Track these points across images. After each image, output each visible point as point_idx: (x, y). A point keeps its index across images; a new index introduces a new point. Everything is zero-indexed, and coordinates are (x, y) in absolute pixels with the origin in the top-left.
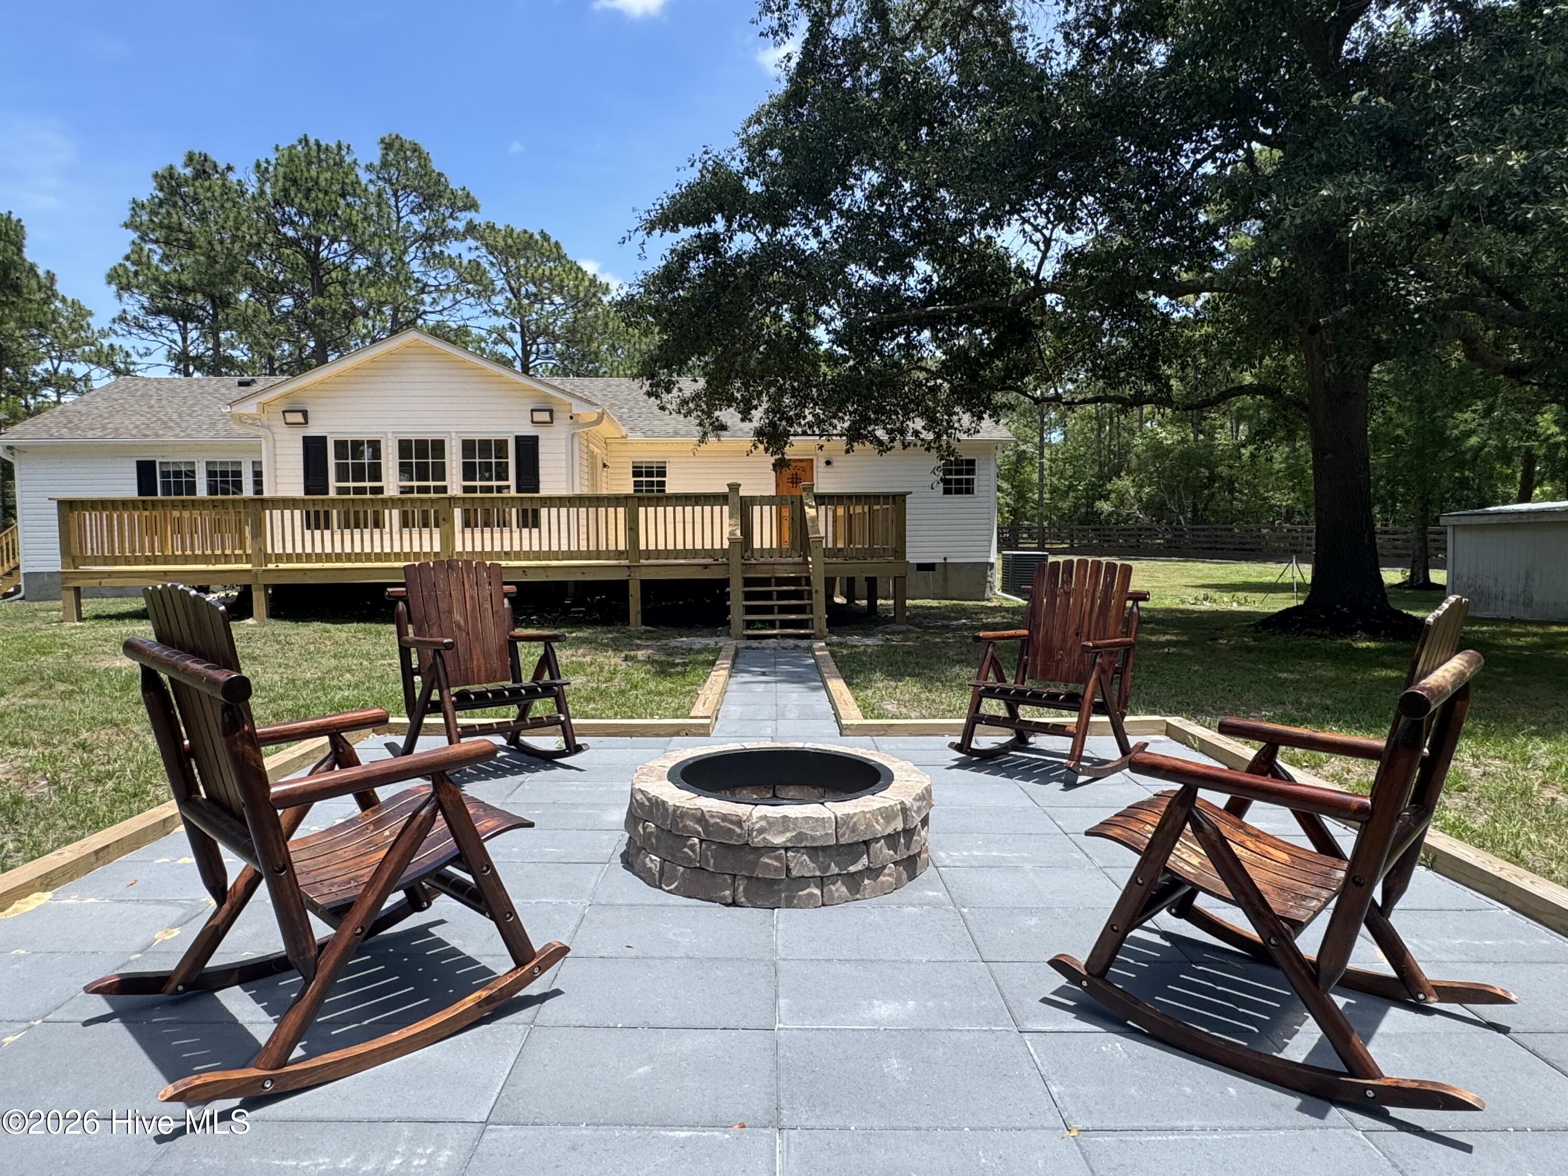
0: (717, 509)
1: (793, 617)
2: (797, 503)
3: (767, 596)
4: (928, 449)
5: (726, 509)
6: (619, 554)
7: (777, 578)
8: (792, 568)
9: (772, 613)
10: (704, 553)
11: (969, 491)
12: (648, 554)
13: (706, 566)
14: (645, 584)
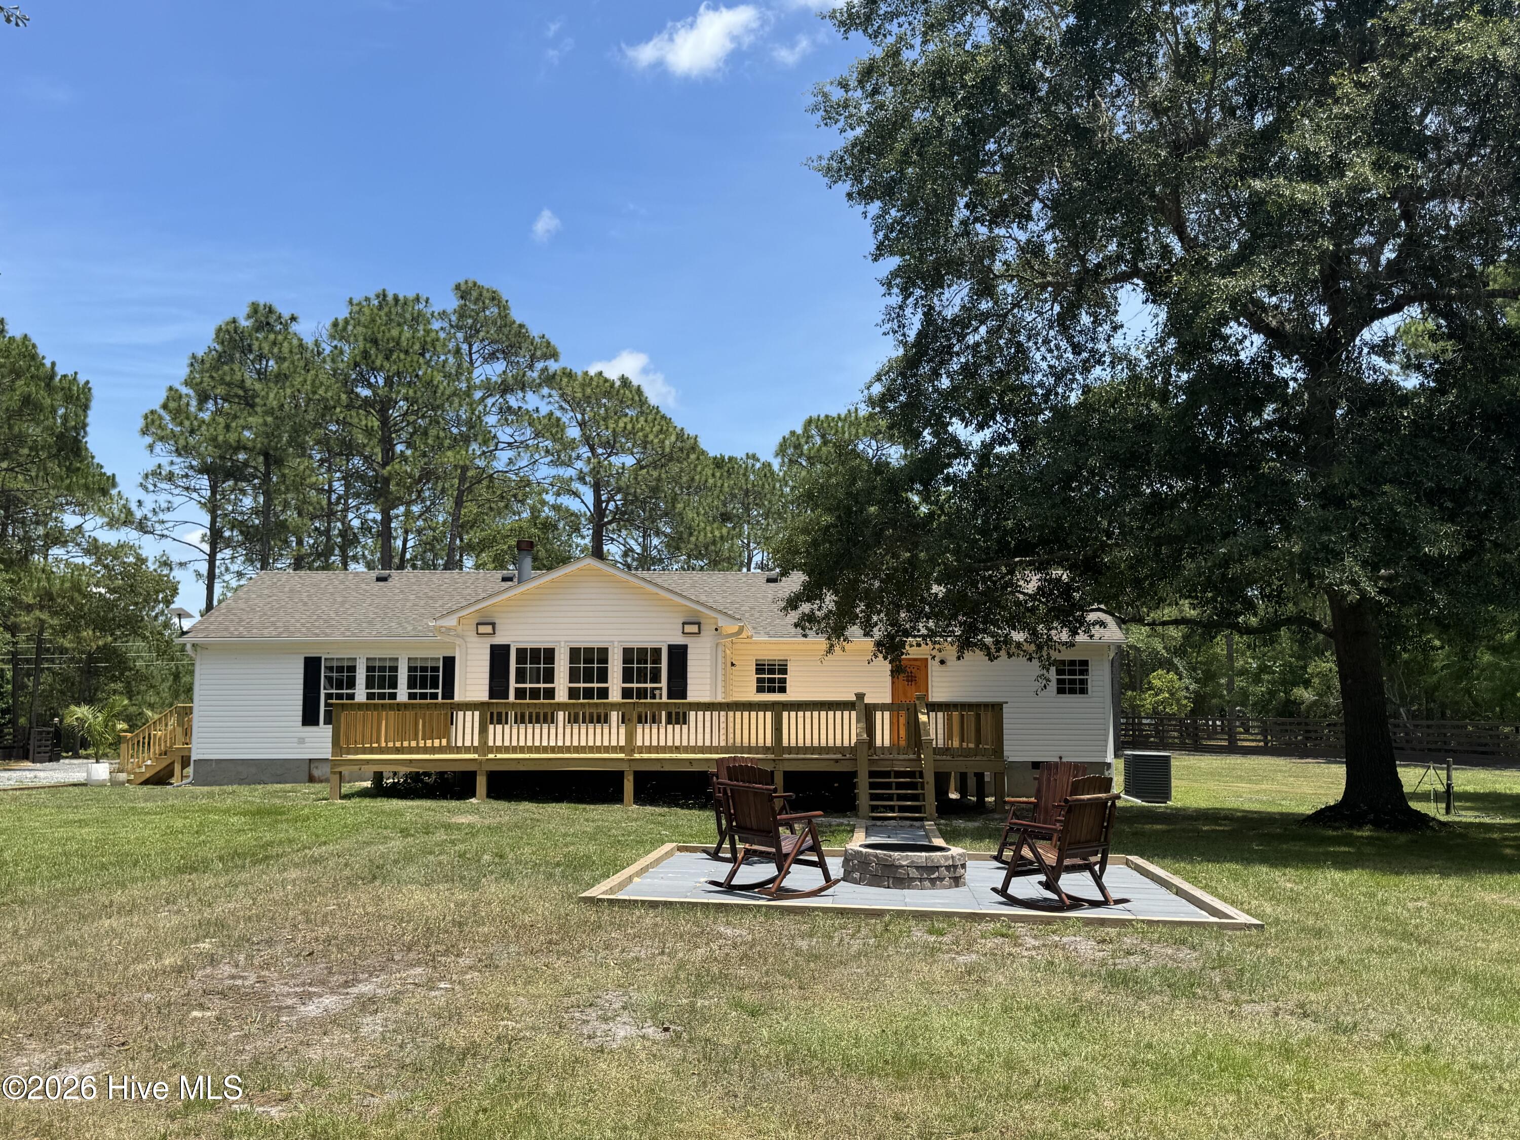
0: (846, 713)
1: (909, 803)
2: (912, 709)
3: (888, 786)
4: (1030, 659)
5: (854, 713)
6: (766, 750)
7: (896, 772)
8: (908, 763)
9: (892, 800)
10: (835, 750)
11: (1083, 691)
12: (790, 750)
13: (837, 761)
14: (786, 774)
